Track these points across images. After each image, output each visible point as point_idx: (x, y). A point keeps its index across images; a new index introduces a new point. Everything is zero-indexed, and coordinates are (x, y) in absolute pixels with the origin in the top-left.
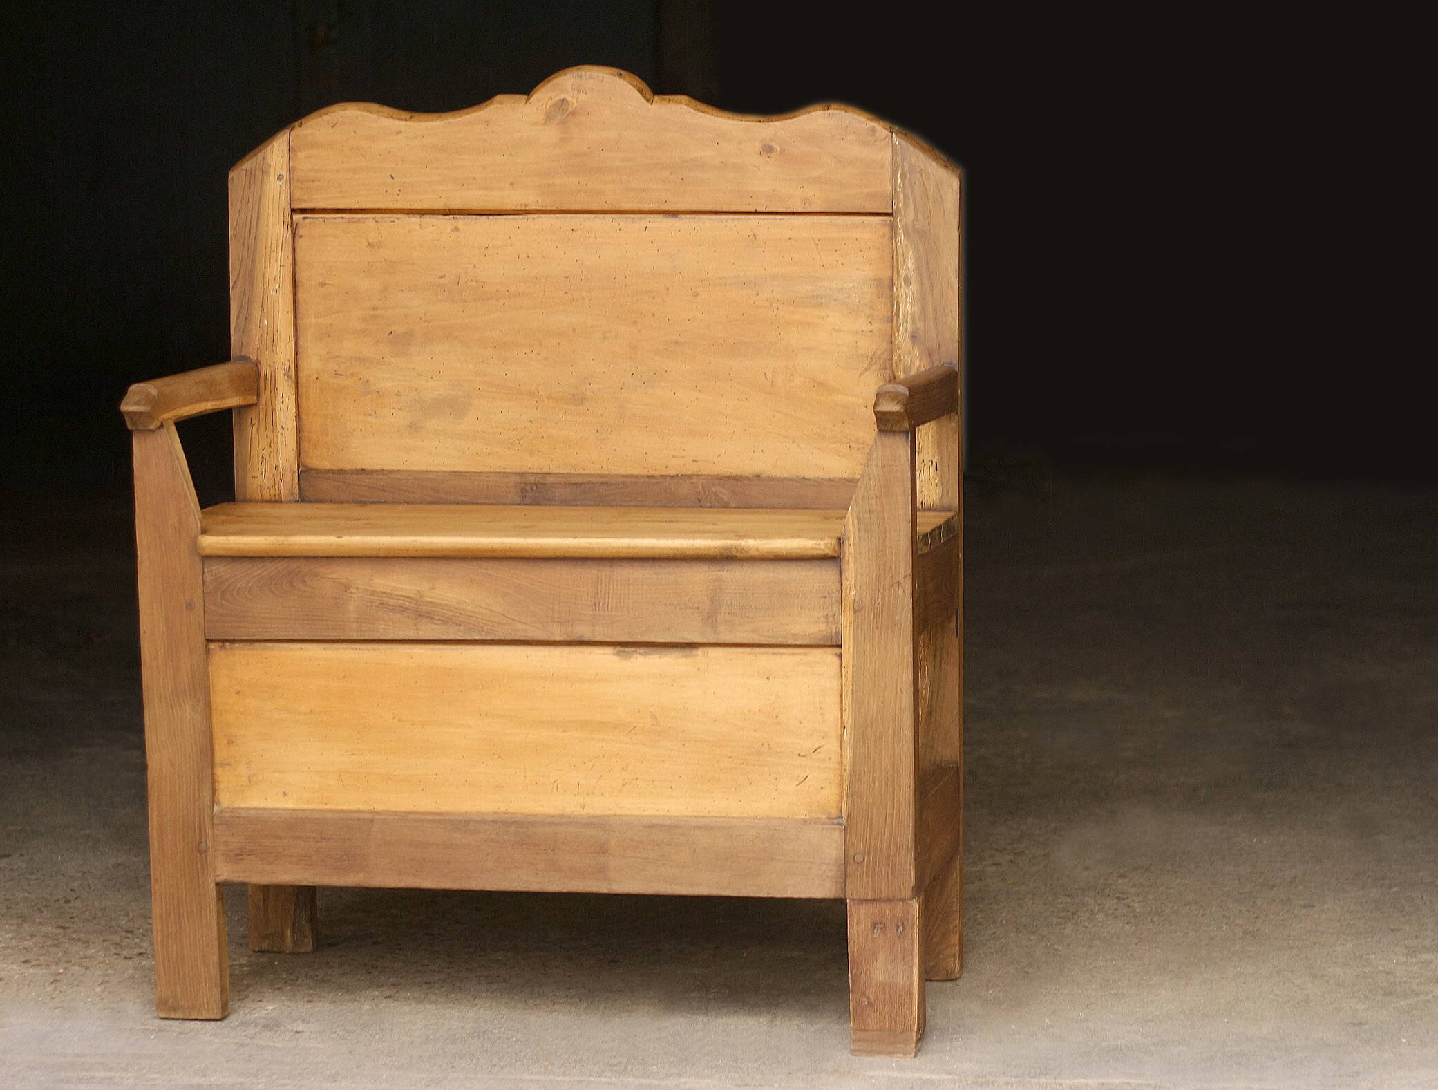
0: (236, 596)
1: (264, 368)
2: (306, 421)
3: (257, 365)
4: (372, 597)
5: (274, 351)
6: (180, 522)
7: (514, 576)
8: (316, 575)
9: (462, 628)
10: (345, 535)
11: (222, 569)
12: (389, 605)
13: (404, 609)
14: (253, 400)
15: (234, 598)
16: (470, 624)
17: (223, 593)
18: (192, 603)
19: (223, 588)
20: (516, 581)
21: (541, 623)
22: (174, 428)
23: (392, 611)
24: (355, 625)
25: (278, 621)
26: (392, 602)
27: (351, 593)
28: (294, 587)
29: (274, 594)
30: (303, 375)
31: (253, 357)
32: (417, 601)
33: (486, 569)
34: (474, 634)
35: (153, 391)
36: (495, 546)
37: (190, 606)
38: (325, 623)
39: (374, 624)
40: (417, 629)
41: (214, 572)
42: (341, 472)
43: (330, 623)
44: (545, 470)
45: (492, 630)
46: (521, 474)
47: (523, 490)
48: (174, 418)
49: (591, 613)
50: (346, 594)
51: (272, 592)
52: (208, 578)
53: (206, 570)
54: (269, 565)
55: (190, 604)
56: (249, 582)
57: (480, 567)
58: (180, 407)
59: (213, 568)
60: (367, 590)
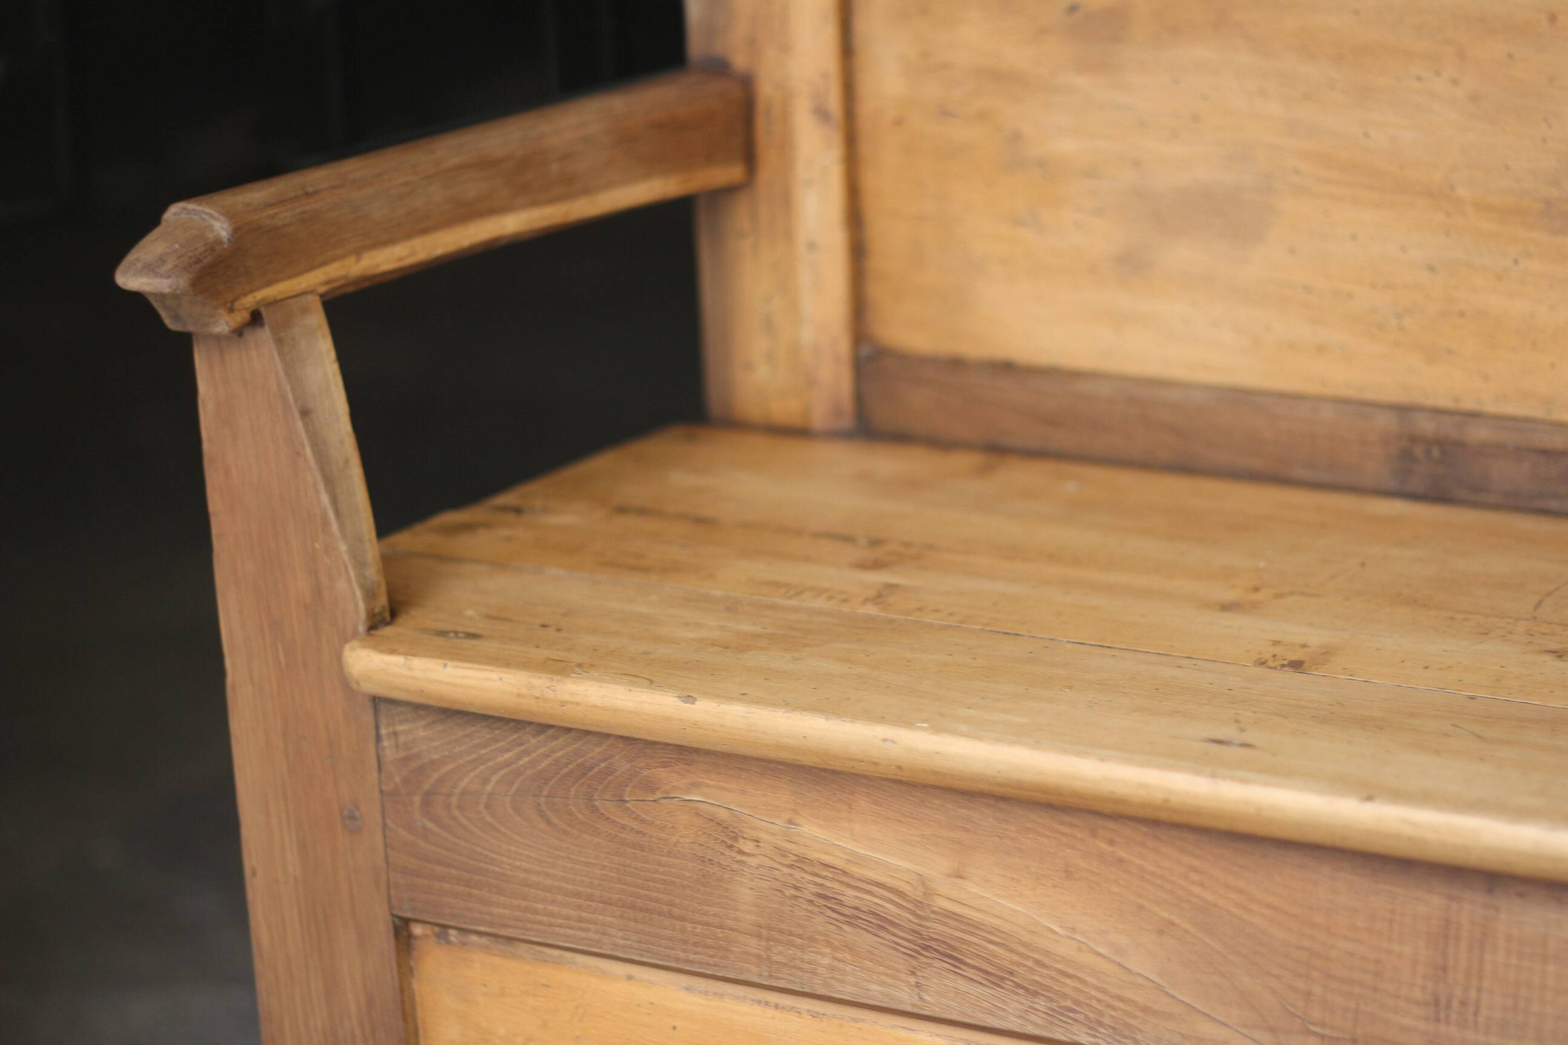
0: (457, 813)
1: (766, 90)
2: (878, 226)
3: (747, 84)
4: (798, 874)
5: (786, 49)
6: (318, 591)
7: (1194, 876)
8: (650, 787)
9: (1041, 1004)
10: (707, 695)
11: (421, 733)
12: (841, 903)
13: (881, 923)
14: (730, 173)
15: (454, 818)
16: (1064, 996)
17: (427, 803)
18: (357, 814)
19: (426, 786)
20: (1196, 890)
21: (1272, 1030)
22: (317, 320)
23: (852, 920)
24: (753, 942)
25: (560, 898)
26: (850, 896)
27: (741, 852)
28: (595, 810)
29: (549, 822)
30: (866, 107)
31: (740, 61)
32: (919, 904)
33: (1111, 842)
34: (1075, 1028)
35: (217, 225)
36: (1121, 790)
37: (351, 819)
38: (678, 923)
39: (802, 948)
40: (918, 985)
41: (402, 739)
42: (956, 364)
43: (689, 927)
44: (1468, 404)
45: (1128, 1026)
46: (1402, 410)
47: (1406, 456)
48: (322, 289)
49: (1422, 1026)
50: (727, 852)
51: (542, 814)
52: (390, 754)
53: (383, 731)
54: (533, 741)
55: (352, 818)
56: (485, 781)
57: (1094, 833)
58: (358, 252)
59: (400, 728)
60: (783, 853)
